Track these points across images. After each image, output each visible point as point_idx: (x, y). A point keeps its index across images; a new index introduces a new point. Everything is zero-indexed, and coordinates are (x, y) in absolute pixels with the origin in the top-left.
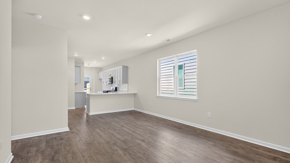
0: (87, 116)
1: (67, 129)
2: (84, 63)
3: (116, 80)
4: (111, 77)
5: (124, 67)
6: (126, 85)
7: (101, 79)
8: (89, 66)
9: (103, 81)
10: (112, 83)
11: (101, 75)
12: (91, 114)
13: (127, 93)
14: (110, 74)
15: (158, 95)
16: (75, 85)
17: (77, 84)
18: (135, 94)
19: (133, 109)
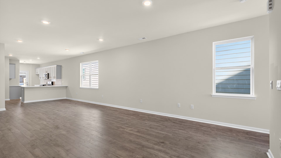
0: (21, 104)
1: (4, 109)
2: (19, 60)
3: (52, 76)
4: (47, 74)
5: (57, 66)
6: (61, 79)
7: (38, 75)
8: (25, 63)
9: (40, 77)
10: (48, 78)
11: (38, 71)
12: (25, 102)
13: (61, 86)
14: (46, 70)
15: (81, 87)
16: (10, 80)
17: (11, 79)
18: (66, 87)
19: (65, 98)
